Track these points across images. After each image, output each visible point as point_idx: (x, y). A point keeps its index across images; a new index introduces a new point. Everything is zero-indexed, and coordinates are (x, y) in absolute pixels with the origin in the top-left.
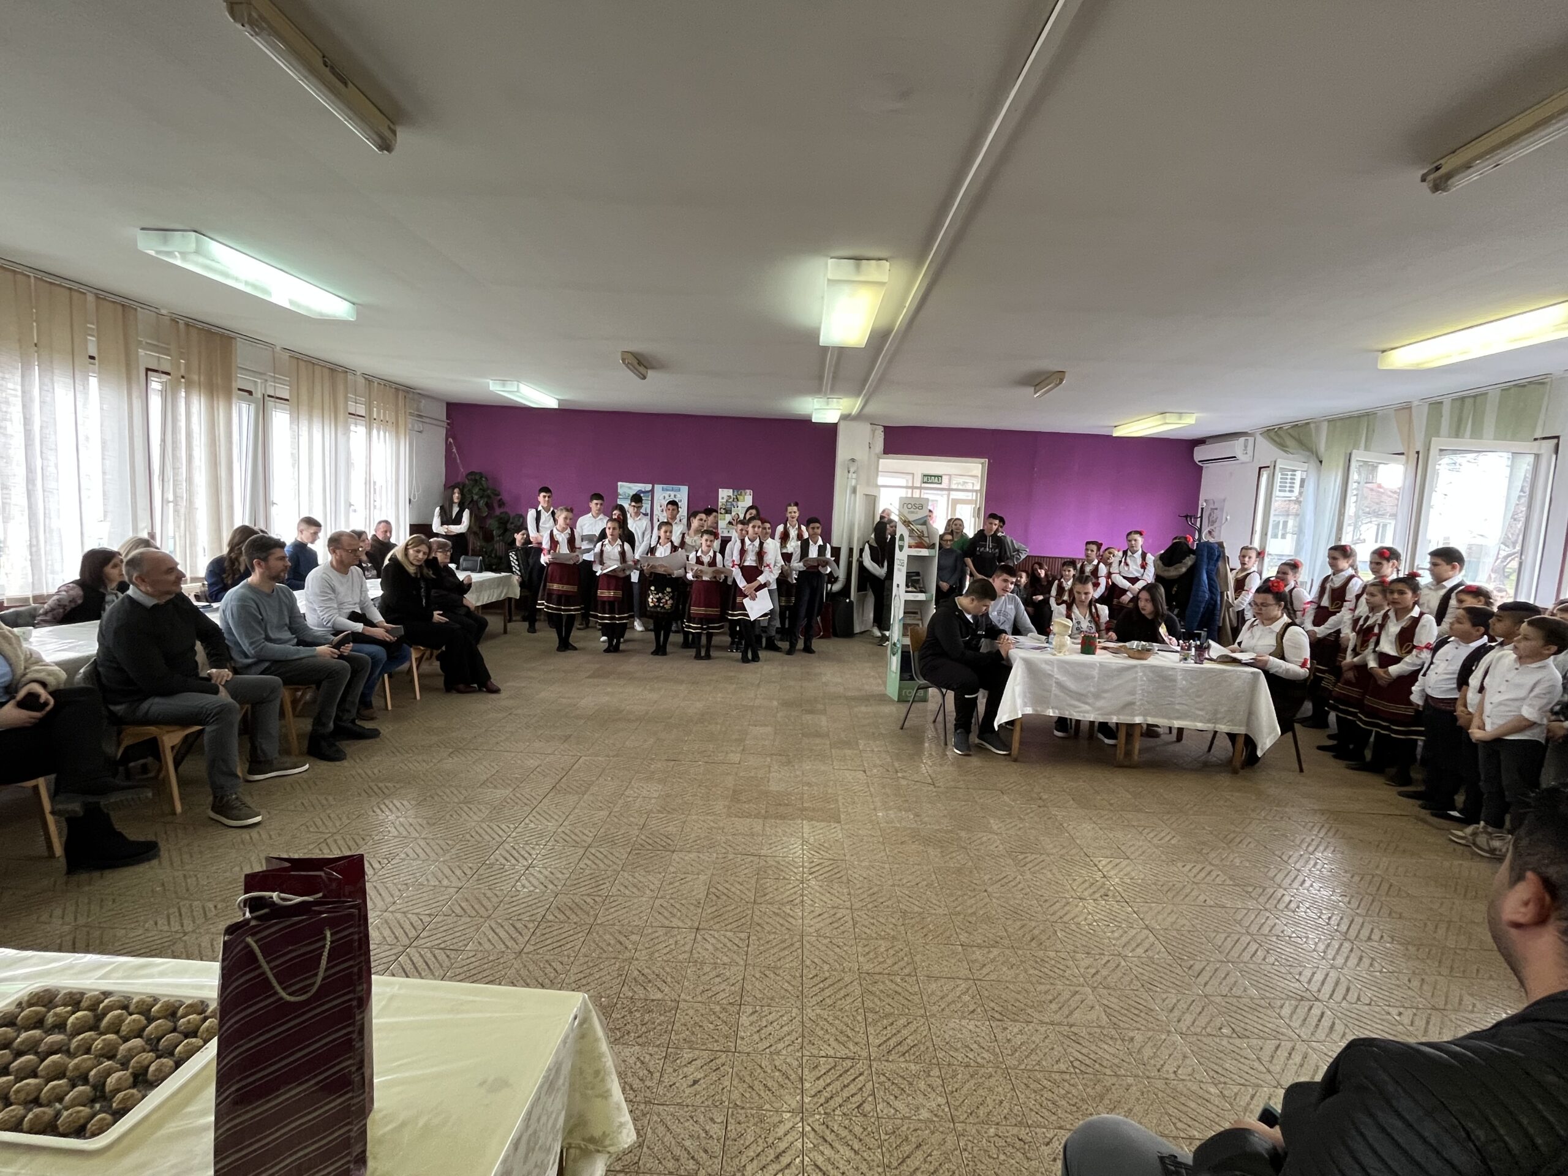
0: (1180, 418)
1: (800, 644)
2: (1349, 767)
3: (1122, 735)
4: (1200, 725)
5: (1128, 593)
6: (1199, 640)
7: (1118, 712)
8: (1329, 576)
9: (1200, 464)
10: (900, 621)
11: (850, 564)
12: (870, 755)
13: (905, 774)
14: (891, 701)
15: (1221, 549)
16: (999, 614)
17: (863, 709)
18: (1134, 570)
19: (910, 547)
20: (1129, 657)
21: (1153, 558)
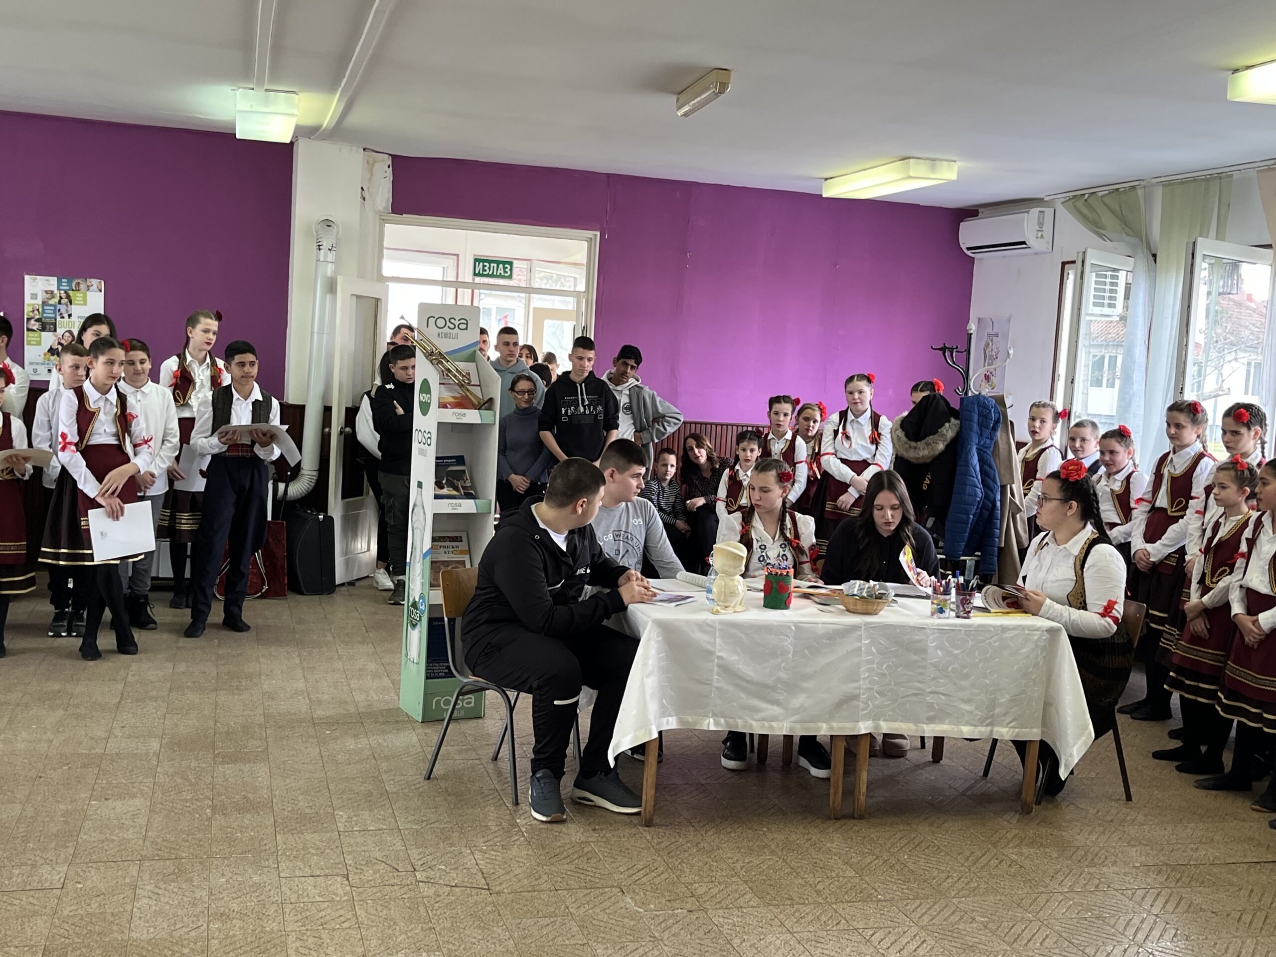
0: (933, 169)
1: (217, 613)
2: (1201, 786)
3: (838, 757)
4: (967, 731)
5: (851, 490)
6: (963, 574)
7: (830, 716)
8: (1168, 454)
9: (969, 253)
10: (425, 556)
11: (325, 440)
12: (360, 840)
13: (431, 873)
14: (410, 720)
15: (1000, 408)
16: (616, 537)
17: (351, 744)
18: (860, 447)
19: (443, 406)
20: (848, 610)
21: (890, 424)
